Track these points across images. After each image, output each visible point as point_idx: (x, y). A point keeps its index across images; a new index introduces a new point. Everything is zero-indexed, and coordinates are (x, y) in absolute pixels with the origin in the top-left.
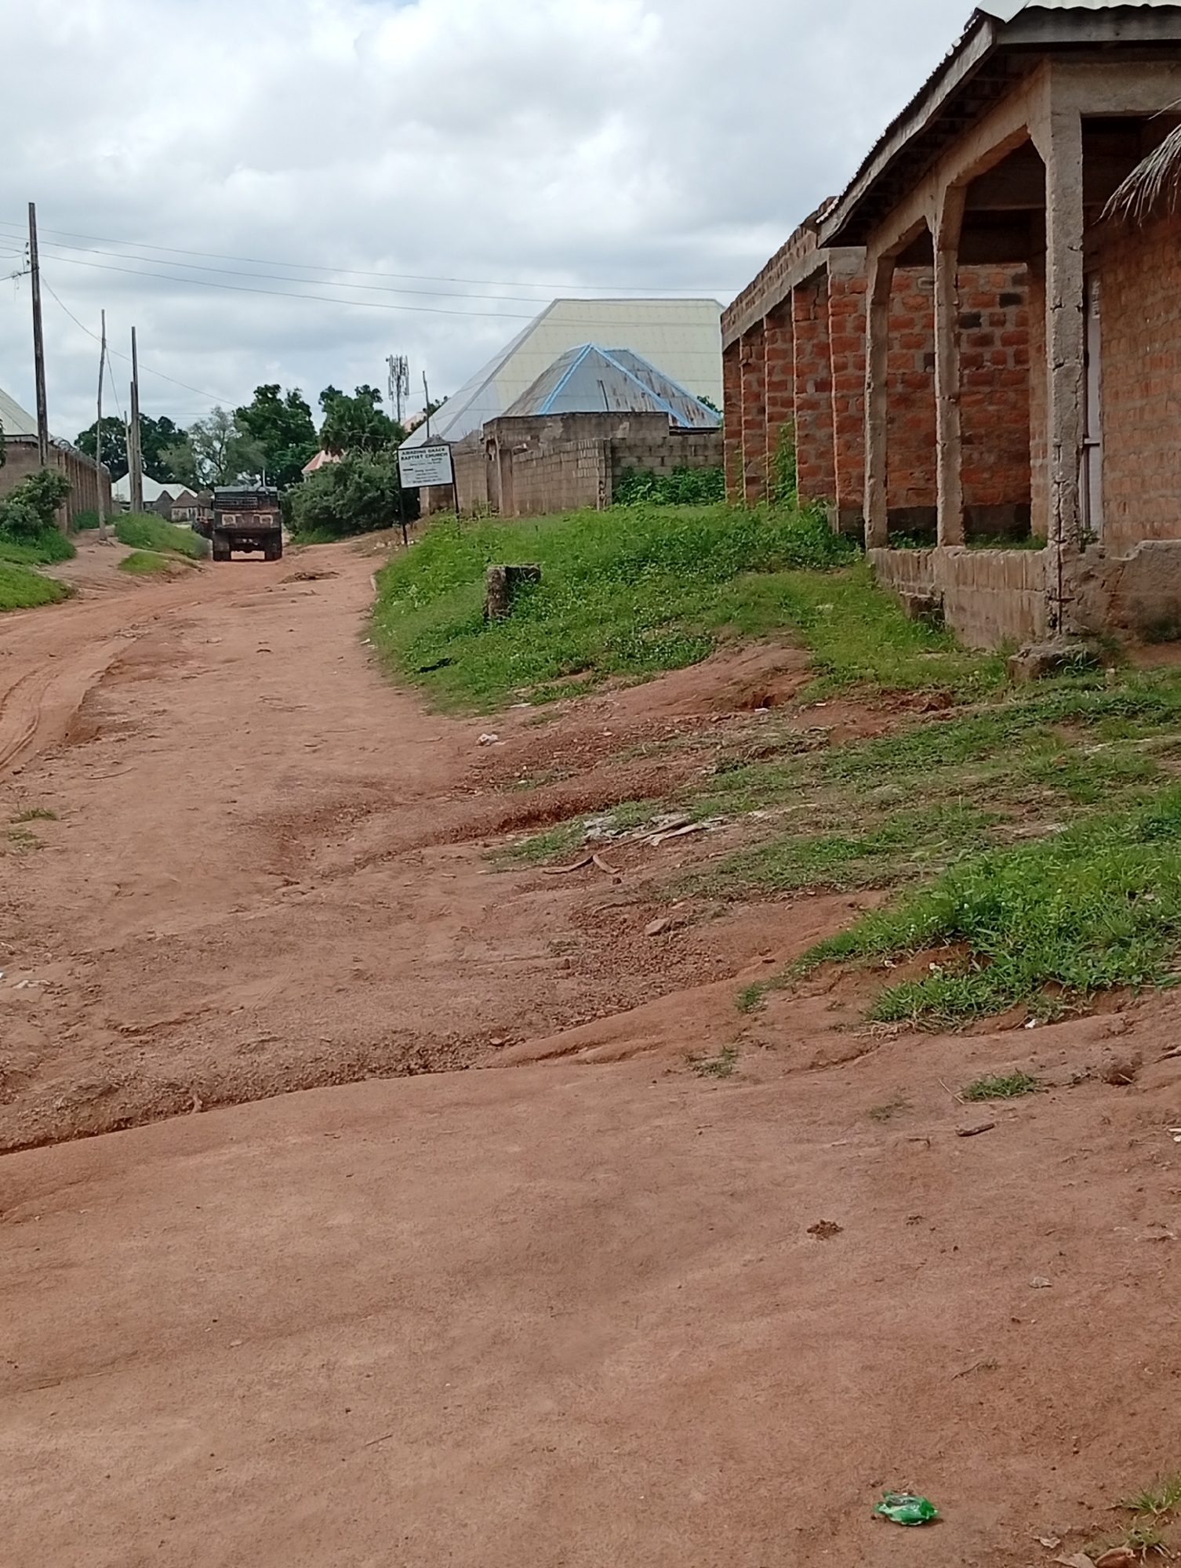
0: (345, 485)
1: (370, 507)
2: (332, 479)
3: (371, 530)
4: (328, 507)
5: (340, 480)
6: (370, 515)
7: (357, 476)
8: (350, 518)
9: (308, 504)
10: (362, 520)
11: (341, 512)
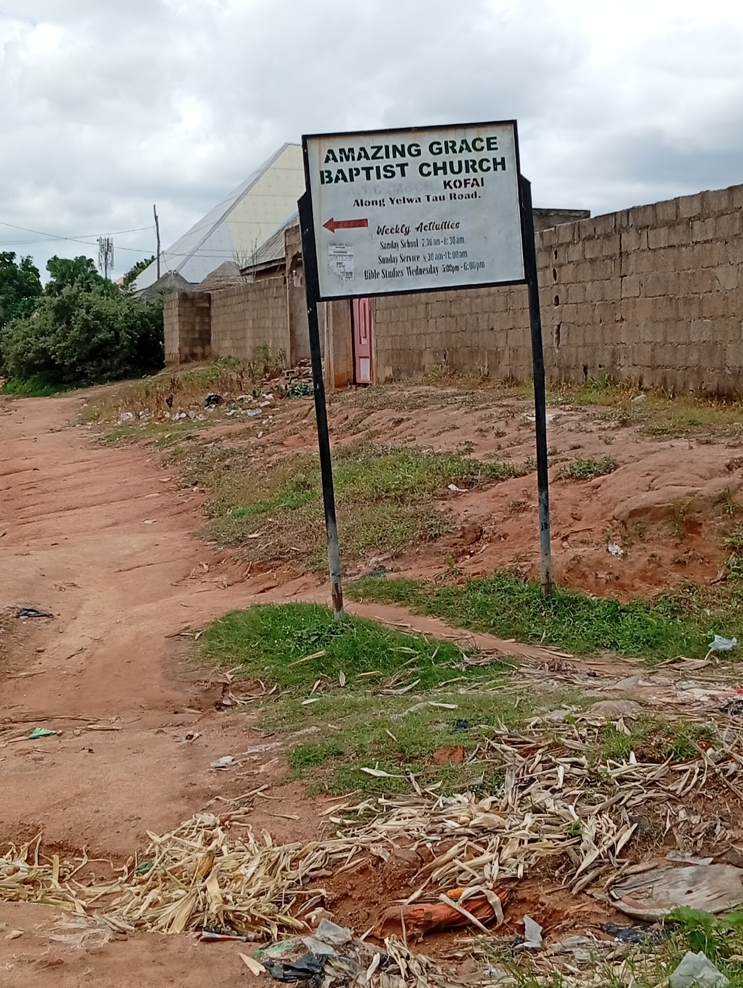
0: (68, 323)
1: (99, 352)
2: (51, 315)
3: (101, 381)
4: (44, 350)
5: (62, 317)
6: (99, 361)
7: (83, 312)
8: (73, 365)
9: (20, 345)
10: (90, 368)
11: (63, 357)
